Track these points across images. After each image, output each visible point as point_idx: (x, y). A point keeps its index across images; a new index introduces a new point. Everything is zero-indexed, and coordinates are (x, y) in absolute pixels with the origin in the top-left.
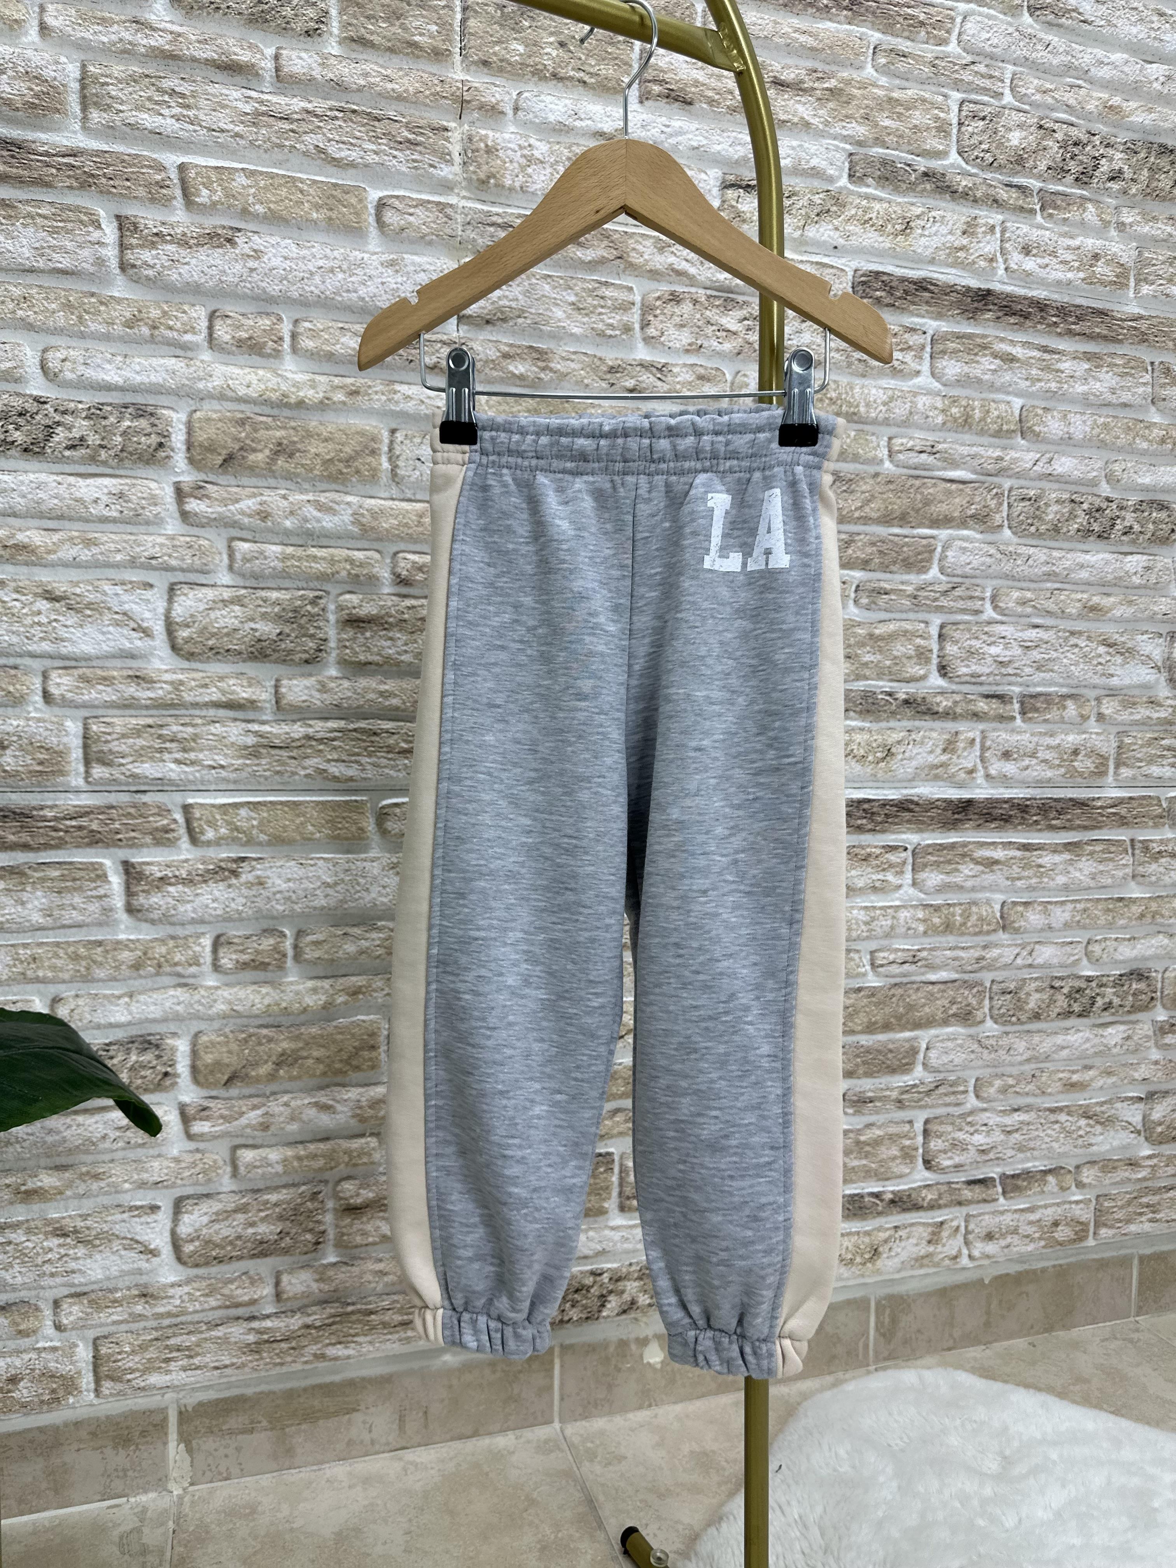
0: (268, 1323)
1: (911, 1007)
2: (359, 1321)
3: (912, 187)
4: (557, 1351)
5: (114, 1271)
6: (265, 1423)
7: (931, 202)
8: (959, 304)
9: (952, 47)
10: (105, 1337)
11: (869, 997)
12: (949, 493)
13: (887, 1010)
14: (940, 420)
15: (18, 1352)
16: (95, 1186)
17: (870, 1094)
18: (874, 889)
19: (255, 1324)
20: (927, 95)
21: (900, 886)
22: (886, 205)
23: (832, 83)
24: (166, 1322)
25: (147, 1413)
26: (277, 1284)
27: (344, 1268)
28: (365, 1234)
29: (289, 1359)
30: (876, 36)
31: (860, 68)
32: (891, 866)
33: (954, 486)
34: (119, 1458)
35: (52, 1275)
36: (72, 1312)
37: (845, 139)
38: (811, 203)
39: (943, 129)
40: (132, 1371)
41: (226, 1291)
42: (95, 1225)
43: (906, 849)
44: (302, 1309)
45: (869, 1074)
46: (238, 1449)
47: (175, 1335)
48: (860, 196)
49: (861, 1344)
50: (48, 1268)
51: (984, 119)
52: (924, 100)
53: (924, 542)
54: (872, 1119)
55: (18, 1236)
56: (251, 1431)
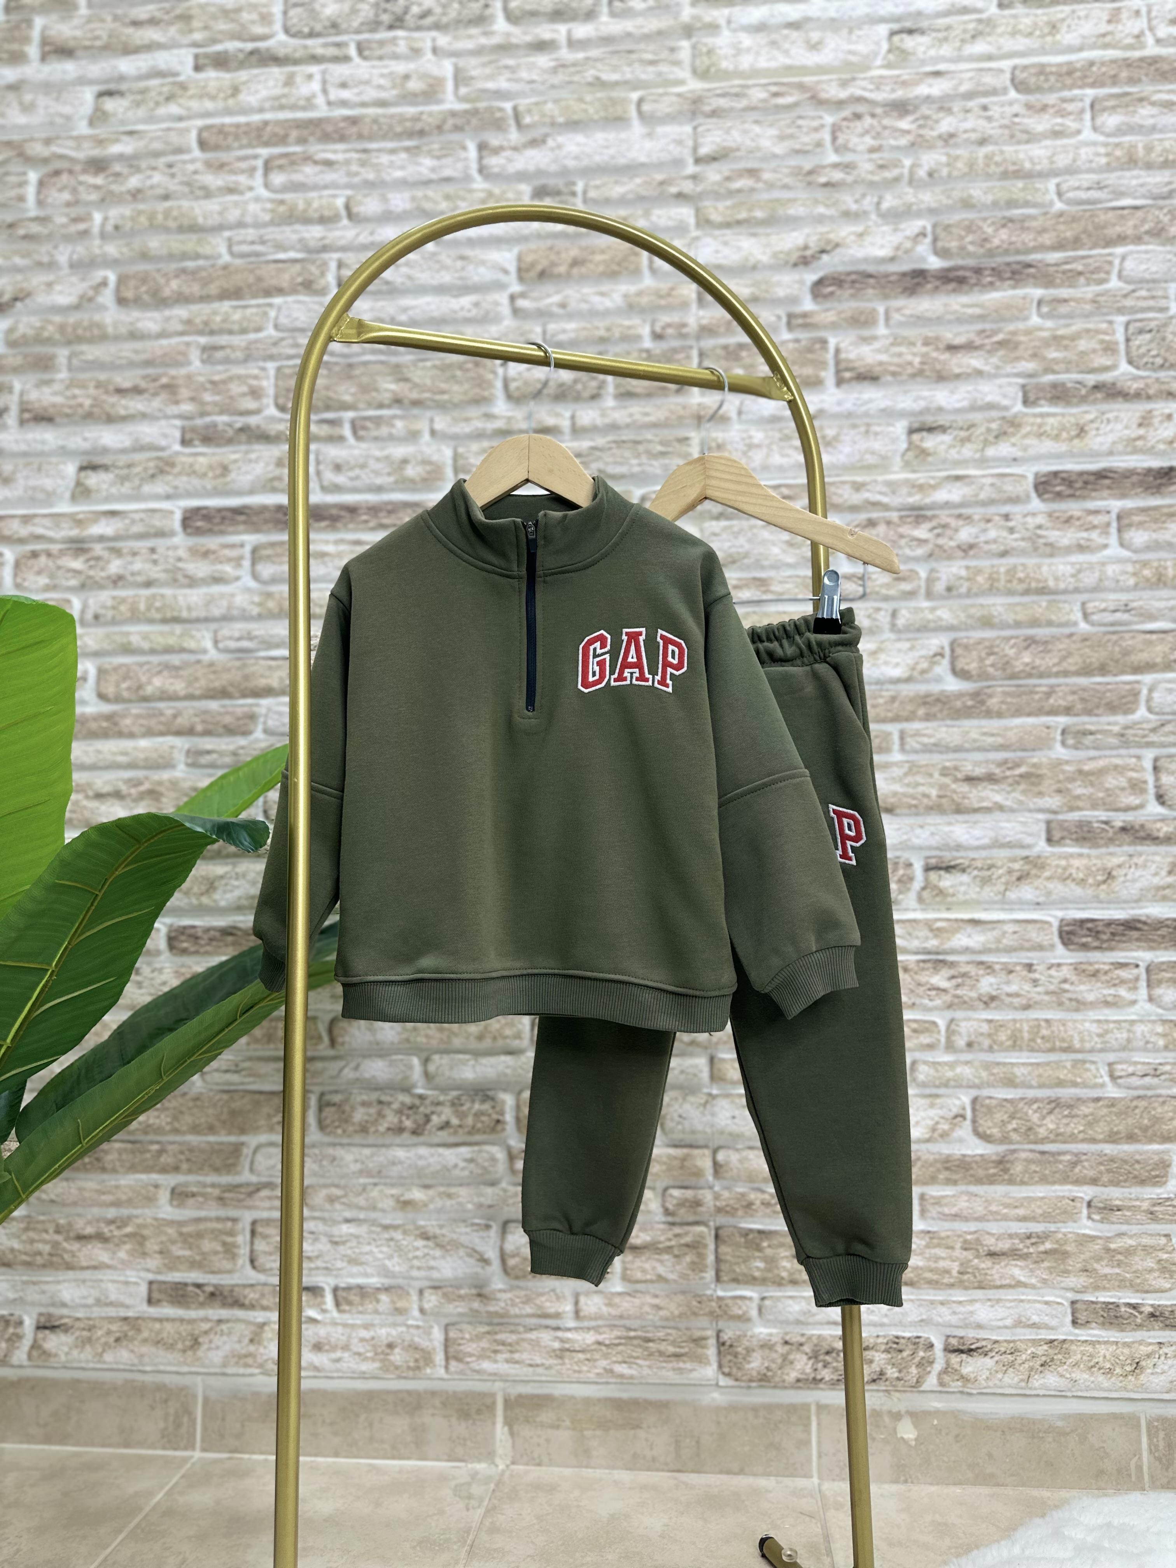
0: (569, 1335)
1: (1157, 1120)
2: (640, 1346)
3: (1083, 399)
4: (813, 1409)
5: (460, 1273)
6: (568, 1423)
7: (1105, 407)
8: (1141, 483)
9: (1114, 283)
10: (453, 1324)
11: (1108, 1106)
12: (1150, 643)
13: (1130, 1121)
14: (1132, 581)
15: (394, 1325)
16: (449, 1203)
17: (1118, 1203)
18: (1107, 1004)
19: (560, 1334)
20: (1091, 326)
21: (1134, 1002)
22: (1059, 418)
23: (1000, 337)
24: (496, 1321)
25: (482, 1395)
26: (576, 1303)
27: (628, 1298)
28: (644, 1271)
29: (585, 1368)
30: (1038, 292)
31: (1026, 319)
32: (1123, 982)
33: (1154, 637)
34: (461, 1428)
35: (419, 1268)
36: (432, 1300)
37: (1017, 375)
38: (989, 430)
39: (1109, 348)
40: (471, 1355)
41: (538, 1302)
42: (448, 1233)
43: (1137, 966)
44: (596, 1329)
45: (1116, 1183)
46: (548, 1441)
47: (501, 1332)
48: (1035, 415)
49: (1133, 1464)
50: (416, 1263)
51: (1150, 331)
52: (1088, 331)
53: (1128, 687)
54: (1124, 1228)
55: (398, 1235)
56: (558, 1427)
